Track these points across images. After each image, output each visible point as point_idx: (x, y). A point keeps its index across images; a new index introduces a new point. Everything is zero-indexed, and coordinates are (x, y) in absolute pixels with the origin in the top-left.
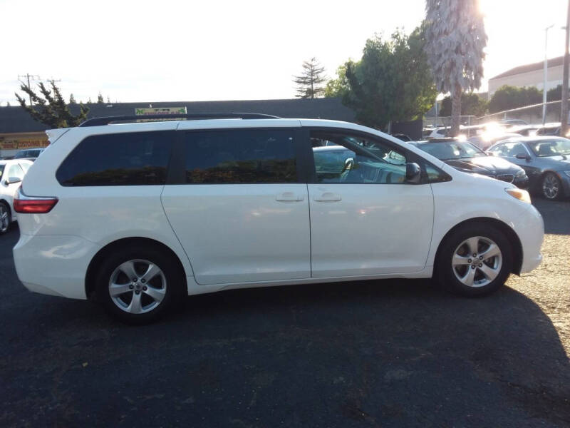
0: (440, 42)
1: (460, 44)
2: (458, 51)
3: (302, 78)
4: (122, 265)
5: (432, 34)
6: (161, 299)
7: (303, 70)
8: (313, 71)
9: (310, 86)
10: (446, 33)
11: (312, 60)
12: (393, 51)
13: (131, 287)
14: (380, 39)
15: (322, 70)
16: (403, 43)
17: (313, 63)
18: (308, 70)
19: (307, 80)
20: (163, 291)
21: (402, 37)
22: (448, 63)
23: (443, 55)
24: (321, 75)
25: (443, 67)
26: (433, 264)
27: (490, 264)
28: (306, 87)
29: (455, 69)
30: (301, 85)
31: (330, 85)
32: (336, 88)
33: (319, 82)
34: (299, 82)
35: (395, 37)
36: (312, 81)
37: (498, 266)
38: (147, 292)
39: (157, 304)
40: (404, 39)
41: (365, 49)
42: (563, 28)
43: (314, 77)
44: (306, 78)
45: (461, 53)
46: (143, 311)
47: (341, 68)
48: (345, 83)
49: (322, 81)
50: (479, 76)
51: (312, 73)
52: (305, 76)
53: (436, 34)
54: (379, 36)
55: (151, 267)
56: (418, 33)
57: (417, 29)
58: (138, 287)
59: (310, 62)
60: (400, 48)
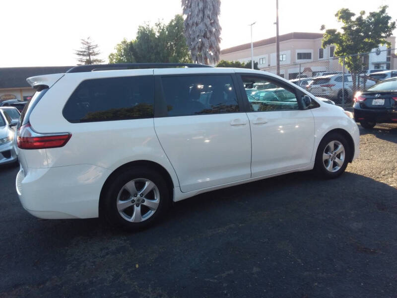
0: (193, 30)
1: (206, 32)
2: (205, 36)
3: (82, 52)
4: (126, 185)
5: (188, 24)
6: (156, 207)
7: (82, 46)
8: (89, 47)
9: (88, 58)
10: (197, 24)
11: (88, 38)
12: (157, 34)
13: (133, 201)
14: (148, 26)
15: (97, 46)
16: (163, 30)
17: (89, 41)
18: (86, 46)
19: (85, 53)
20: (157, 201)
21: (162, 25)
22: (199, 45)
23: (196, 39)
24: (96, 50)
25: (197, 47)
26: (314, 161)
27: (339, 156)
28: (85, 58)
29: (204, 48)
30: (81, 57)
31: (111, 57)
32: (116, 59)
33: (95, 55)
34: (78, 54)
35: (158, 25)
36: (89, 54)
37: (343, 157)
38: (145, 204)
39: (153, 212)
40: (164, 27)
41: (138, 32)
42: (275, 23)
43: (90, 51)
44: (85, 52)
45: (207, 38)
46: (143, 219)
47: (118, 45)
48: (122, 56)
49: (97, 54)
50: (218, 53)
51: (89, 48)
52: (84, 50)
53: (190, 25)
54: (148, 24)
55: (147, 184)
56: (173, 24)
57: (172, 21)
58: (138, 200)
59: (86, 40)
60: (162, 33)
